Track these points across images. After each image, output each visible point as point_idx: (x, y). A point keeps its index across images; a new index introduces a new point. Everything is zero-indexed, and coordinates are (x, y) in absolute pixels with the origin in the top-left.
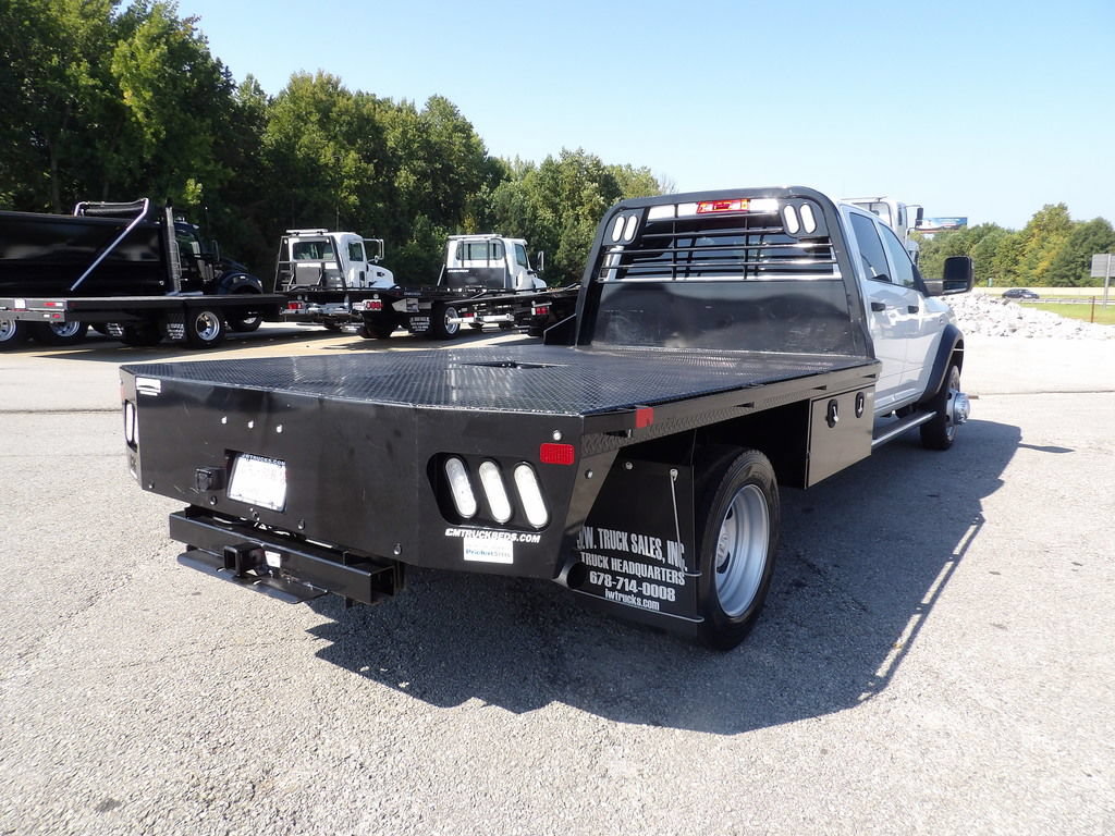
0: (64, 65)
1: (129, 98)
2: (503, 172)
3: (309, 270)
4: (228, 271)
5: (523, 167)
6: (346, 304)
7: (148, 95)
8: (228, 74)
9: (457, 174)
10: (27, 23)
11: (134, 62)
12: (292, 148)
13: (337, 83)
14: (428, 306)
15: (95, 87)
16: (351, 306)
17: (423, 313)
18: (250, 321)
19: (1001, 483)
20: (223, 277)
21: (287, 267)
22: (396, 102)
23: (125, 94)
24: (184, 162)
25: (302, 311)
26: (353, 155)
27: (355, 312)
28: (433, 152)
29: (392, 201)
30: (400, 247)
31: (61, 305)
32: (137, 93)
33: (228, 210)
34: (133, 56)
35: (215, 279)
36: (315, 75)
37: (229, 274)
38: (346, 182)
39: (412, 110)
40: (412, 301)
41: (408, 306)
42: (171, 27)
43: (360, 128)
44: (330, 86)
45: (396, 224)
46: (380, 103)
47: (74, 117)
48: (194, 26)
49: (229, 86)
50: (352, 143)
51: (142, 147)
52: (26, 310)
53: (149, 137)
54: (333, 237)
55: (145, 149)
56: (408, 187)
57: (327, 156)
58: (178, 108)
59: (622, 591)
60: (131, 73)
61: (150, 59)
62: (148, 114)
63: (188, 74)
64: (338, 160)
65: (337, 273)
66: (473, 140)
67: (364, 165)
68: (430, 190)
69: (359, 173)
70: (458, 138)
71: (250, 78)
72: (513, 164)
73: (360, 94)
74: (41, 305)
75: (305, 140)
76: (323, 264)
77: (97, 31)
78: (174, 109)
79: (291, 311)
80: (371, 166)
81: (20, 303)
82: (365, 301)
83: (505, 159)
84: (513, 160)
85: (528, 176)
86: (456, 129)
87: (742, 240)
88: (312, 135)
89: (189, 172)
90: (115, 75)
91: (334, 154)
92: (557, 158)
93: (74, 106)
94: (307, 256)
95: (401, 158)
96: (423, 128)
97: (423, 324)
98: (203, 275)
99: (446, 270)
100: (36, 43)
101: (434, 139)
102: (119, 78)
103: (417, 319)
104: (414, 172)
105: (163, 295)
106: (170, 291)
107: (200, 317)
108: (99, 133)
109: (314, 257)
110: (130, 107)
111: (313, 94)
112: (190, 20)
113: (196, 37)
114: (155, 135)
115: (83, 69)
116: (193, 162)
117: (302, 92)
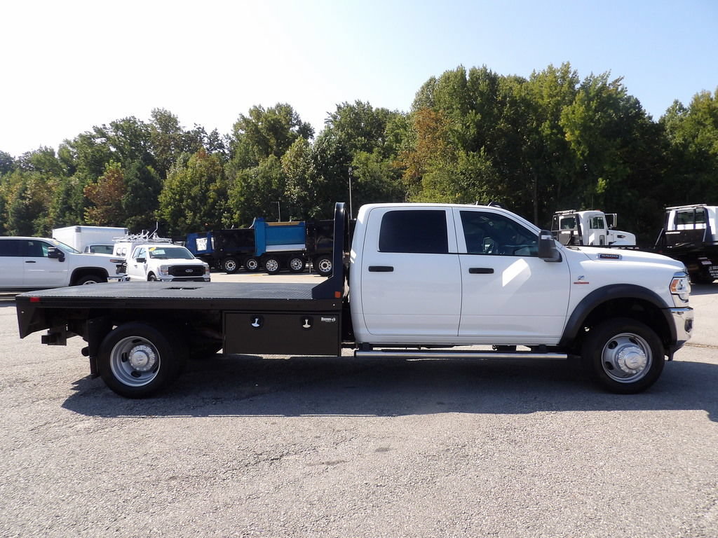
0: (538, 126)
1: (568, 137)
7: (577, 133)
10: (523, 108)
11: (573, 115)
15: (552, 134)
23: (566, 135)
24: (600, 168)
32: (573, 134)
34: (574, 113)
42: (602, 89)
48: (620, 83)
51: (575, 163)
53: (579, 156)
54: (578, 215)
55: (577, 164)
58: (599, 136)
60: (570, 122)
61: (580, 111)
62: (579, 143)
71: (676, 102)
78: (596, 137)
89: (601, 173)
90: (561, 125)
94: (566, 227)
102: (563, 127)
108: (558, 158)
109: (569, 228)
110: (569, 141)
111: (708, 106)
112: (617, 81)
113: (619, 90)
114: (582, 154)
115: (547, 126)
116: (605, 167)
117: (700, 105)
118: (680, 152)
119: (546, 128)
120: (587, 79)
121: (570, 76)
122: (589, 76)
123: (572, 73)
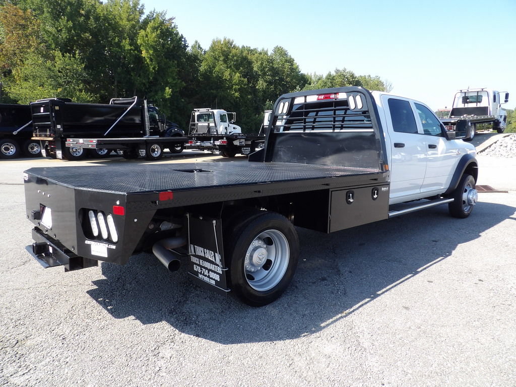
0: (120, 42)
1: (144, 54)
2: (308, 80)
3: (202, 126)
4: (170, 127)
5: (318, 78)
6: (212, 142)
7: (151, 52)
8: (185, 41)
9: (287, 82)
10: (107, 24)
11: (147, 38)
12: (211, 72)
13: (232, 43)
14: (250, 143)
15: (131, 49)
16: (214, 142)
17: (247, 146)
18: (179, 149)
19: (480, 236)
20: (168, 129)
21: (194, 125)
22: (259, 50)
23: (143, 52)
24: (165, 80)
25: (193, 145)
26: (238, 74)
27: (215, 145)
28: (275, 72)
29: (255, 95)
30: (257, 115)
31: (95, 141)
32: (147, 52)
33: (183, 100)
34: (147, 36)
35: (164, 130)
36: (222, 40)
37: (170, 128)
38: (234, 87)
39: (266, 53)
40: (242, 140)
41: (240, 142)
42: (162, 23)
43: (242, 62)
44: (229, 44)
45: (256, 105)
46: (252, 51)
47: (124, 63)
48: (173, 21)
49: (186, 46)
50: (238, 69)
51: (149, 74)
52: (83, 143)
53: (151, 69)
54: (213, 112)
55: (150, 75)
56: (263, 88)
57: (227, 75)
58: (164, 57)
59: (203, 275)
60: (146, 43)
61: (153, 36)
62: (151, 60)
63: (169, 42)
64: (231, 77)
65: (214, 128)
66: (294, 66)
67: (242, 79)
68: (273, 89)
69: (240, 82)
70: (287, 65)
71: (196, 42)
72: (313, 76)
73: (243, 47)
74: (88, 141)
75: (217, 69)
76: (209, 124)
77: (133, 26)
78: (162, 57)
79: (189, 145)
80: (246, 79)
81: (81, 141)
82: (220, 140)
83: (309, 74)
84: (313, 75)
85: (320, 82)
86: (286, 61)
87: (332, 113)
88: (220, 66)
89: (167, 84)
90: (139, 44)
91: (230, 74)
92: (333, 73)
93: (125, 58)
94: (203, 120)
95: (259, 75)
96: (271, 61)
97: (247, 151)
98: (160, 129)
99: (263, 126)
100: (111, 33)
101: (275, 66)
102: (141, 45)
103: (245, 148)
104: (266, 81)
105: (142, 137)
106: (145, 136)
107: (153, 146)
108: (133, 69)
109: (205, 121)
110: (145, 57)
111: (221, 48)
112: (171, 19)
113: (173, 26)
114: (154, 69)
115: (127, 42)
116: (169, 80)
117: (217, 47)
118: (207, 75)
119: (126, 44)
120: (151, 12)
121: (139, 7)
122: (153, 11)
123: (141, 5)
